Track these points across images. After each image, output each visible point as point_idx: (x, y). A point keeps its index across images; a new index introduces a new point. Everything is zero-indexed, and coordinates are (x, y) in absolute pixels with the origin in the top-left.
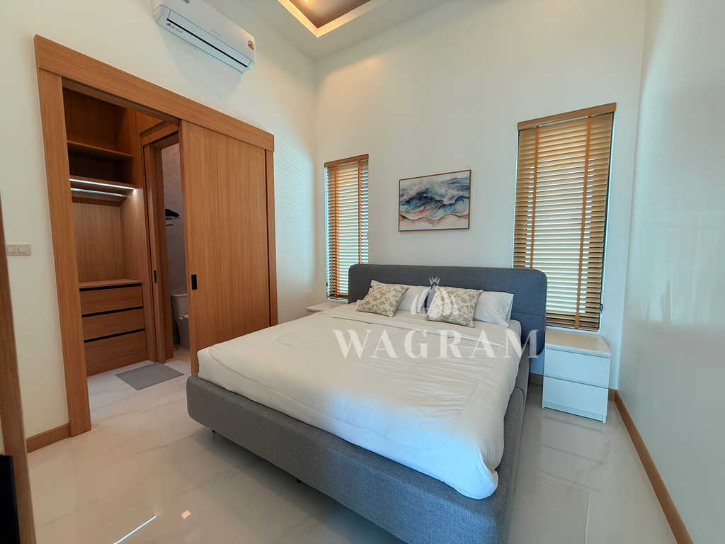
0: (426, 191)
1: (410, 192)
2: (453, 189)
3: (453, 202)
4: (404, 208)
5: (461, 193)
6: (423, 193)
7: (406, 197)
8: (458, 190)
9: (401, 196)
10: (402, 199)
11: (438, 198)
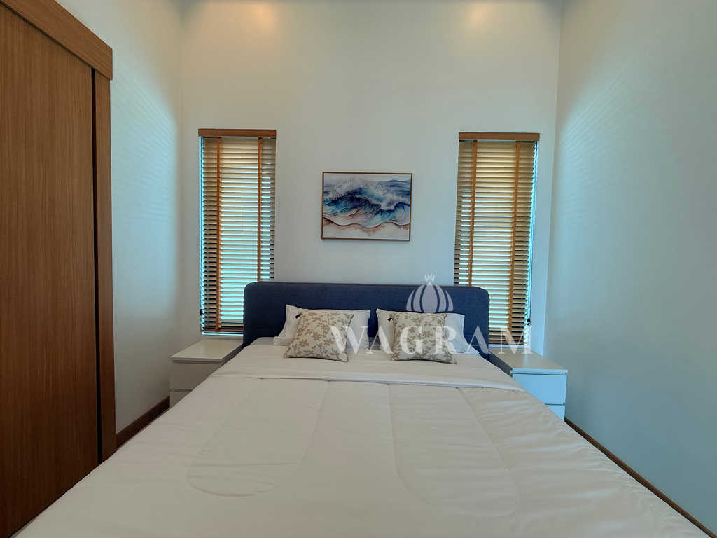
0: (359, 191)
1: (338, 190)
2: (392, 193)
3: (392, 208)
4: (328, 209)
5: (401, 199)
6: (355, 192)
7: (331, 196)
8: (398, 195)
9: (324, 193)
10: (327, 197)
11: (374, 202)
